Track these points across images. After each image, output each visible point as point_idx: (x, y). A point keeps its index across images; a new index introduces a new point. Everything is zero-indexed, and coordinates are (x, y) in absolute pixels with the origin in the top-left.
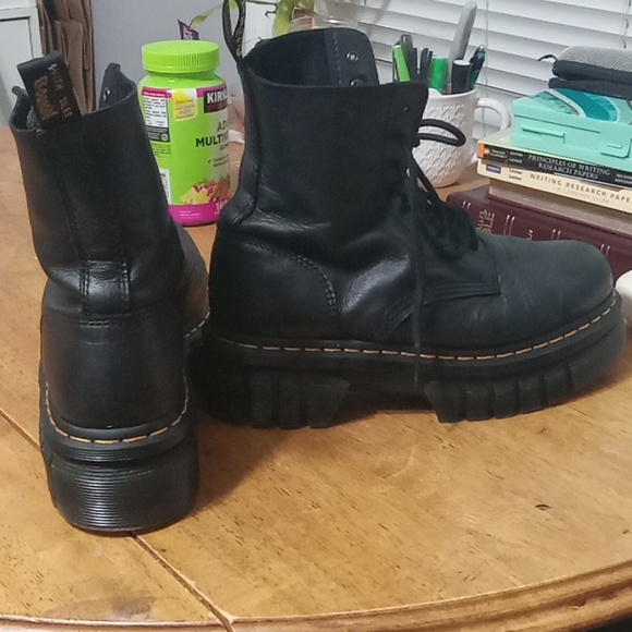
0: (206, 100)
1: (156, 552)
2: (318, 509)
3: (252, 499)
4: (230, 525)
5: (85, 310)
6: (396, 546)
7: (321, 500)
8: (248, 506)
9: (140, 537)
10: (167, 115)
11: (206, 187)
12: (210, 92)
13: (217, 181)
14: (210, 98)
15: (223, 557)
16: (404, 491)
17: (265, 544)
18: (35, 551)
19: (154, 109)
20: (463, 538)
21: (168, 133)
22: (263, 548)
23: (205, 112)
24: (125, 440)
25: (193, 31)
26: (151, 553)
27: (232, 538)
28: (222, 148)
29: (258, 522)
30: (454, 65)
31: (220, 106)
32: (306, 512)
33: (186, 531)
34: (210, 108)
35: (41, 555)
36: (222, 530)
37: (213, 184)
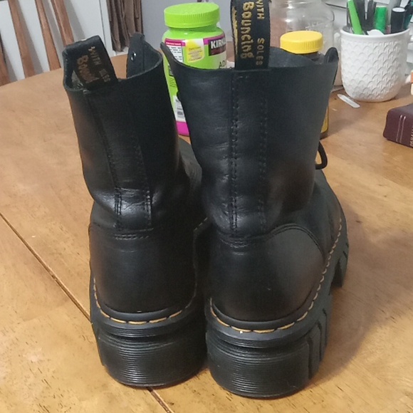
0: (210, 46)
1: (167, 405)
5: (118, 226)
6: (349, 405)
9: (155, 391)
10: (183, 58)
12: (213, 40)
14: (213, 45)
15: (216, 410)
18: (80, 400)
20: (401, 400)
22: (246, 403)
23: (210, 55)
24: (151, 322)
26: (163, 405)
27: (223, 394)
30: (393, 12)
31: (221, 49)
33: (190, 388)
35: (84, 404)
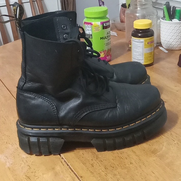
1: (79, 177)
2: (132, 165)
3: (111, 160)
4: (103, 169)
7: (133, 161)
8: (109, 162)
10: (91, 30)
11: (103, 52)
12: (105, 23)
13: (107, 50)
14: (104, 25)
15: (100, 180)
16: (161, 160)
17: (114, 177)
18: (43, 174)
19: (88, 29)
21: (92, 36)
22: (113, 178)
23: (103, 29)
25: (102, 2)
26: (78, 177)
27: (103, 173)
28: (108, 40)
29: (112, 168)
32: (128, 165)
33: (90, 171)
34: (104, 28)
35: (45, 176)
36: (101, 171)
37: (105, 51)
